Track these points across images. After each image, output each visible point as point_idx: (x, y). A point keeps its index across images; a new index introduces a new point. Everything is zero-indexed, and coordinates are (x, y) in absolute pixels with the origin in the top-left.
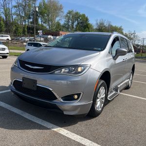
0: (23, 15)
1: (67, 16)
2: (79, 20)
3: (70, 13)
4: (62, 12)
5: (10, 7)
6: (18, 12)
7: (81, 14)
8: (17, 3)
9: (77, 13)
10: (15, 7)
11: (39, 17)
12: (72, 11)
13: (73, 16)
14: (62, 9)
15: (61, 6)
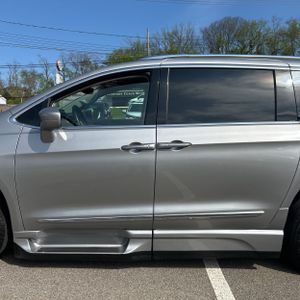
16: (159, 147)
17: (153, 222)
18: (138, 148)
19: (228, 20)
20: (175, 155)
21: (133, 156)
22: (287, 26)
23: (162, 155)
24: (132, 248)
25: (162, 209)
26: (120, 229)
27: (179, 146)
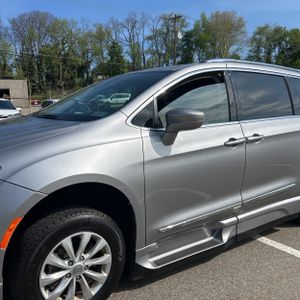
0: (164, 52)
1: (254, 39)
2: (283, 43)
3: (261, 31)
4: (242, 32)
5: (141, 40)
6: (154, 48)
7: (288, 29)
8: (153, 31)
9: (278, 30)
10: (149, 38)
11: (194, 50)
12: (267, 27)
13: (268, 39)
14: (243, 26)
15: (240, 20)
22: (95, 29)
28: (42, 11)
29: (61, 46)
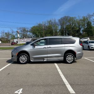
16: (48, 48)
17: (47, 57)
18: (45, 48)
19: (65, 17)
20: (50, 48)
21: (44, 49)
22: (82, 18)
23: (48, 49)
24: (45, 60)
25: (48, 55)
26: (43, 58)
27: (50, 47)
28: (67, 16)
29: (72, 25)
